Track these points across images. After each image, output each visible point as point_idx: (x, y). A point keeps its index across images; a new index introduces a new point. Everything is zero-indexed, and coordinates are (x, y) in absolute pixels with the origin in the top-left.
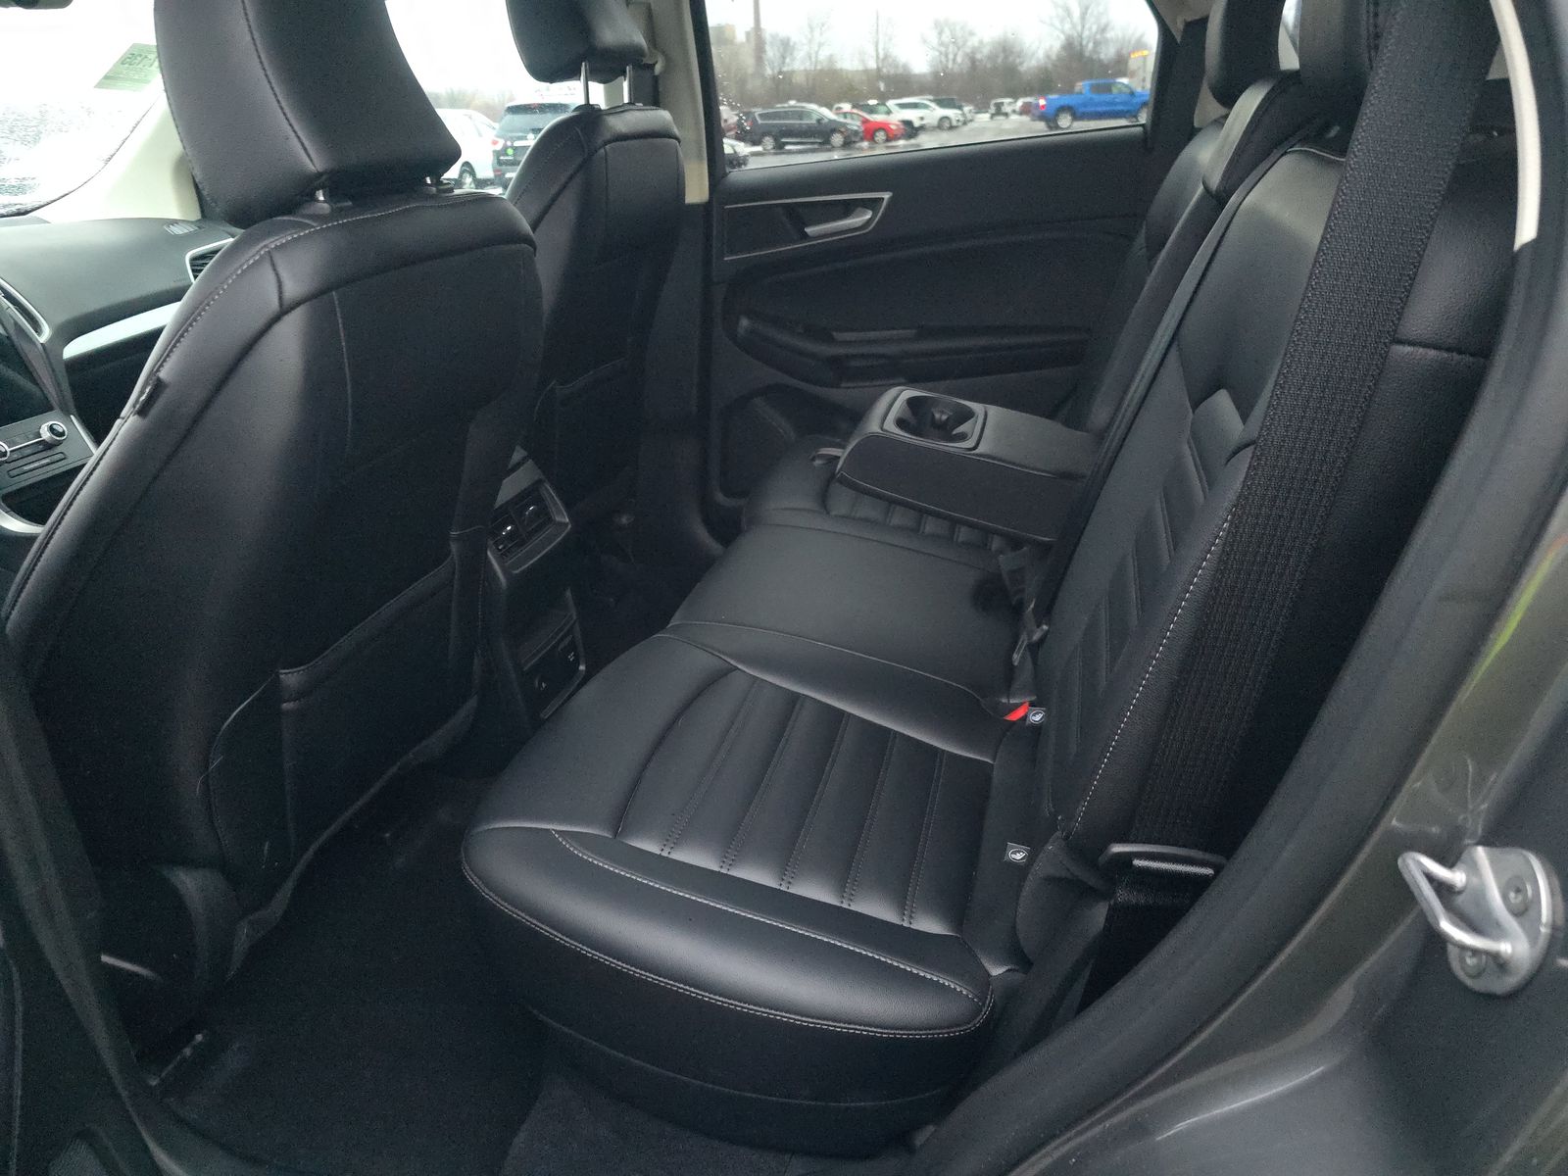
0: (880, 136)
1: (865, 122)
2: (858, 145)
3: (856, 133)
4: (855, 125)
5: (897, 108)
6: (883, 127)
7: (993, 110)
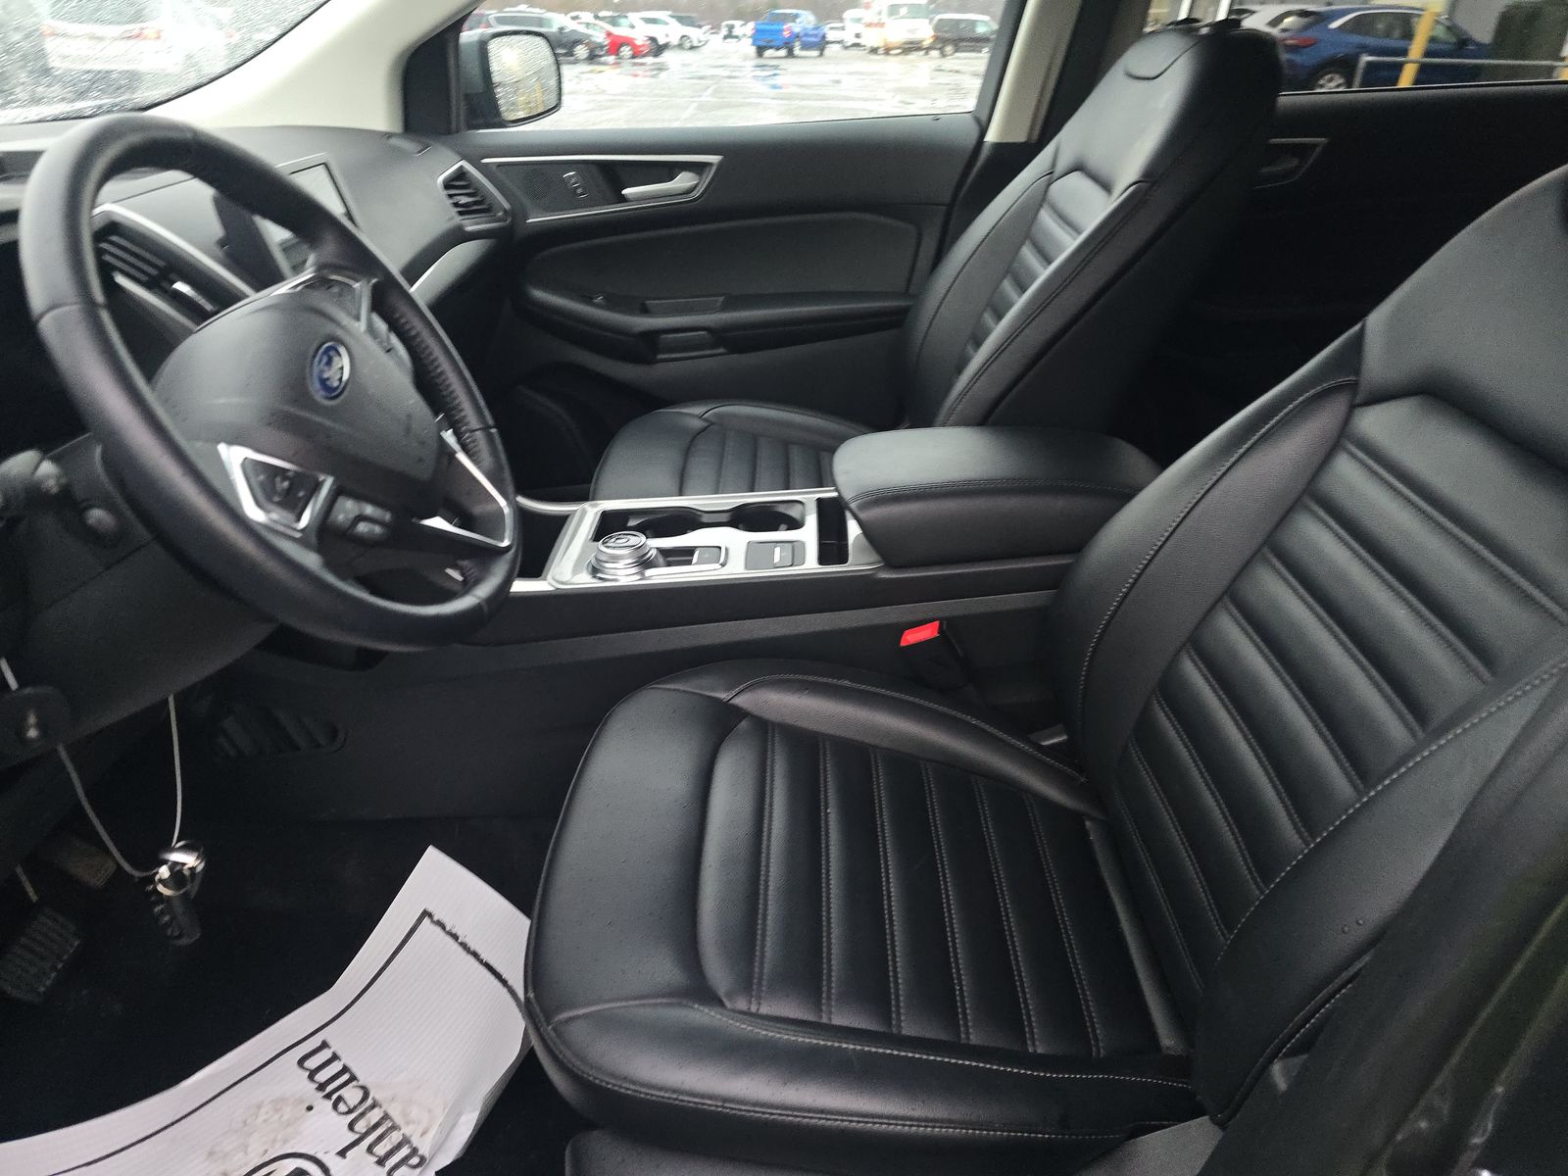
0: (626, 51)
1: (609, 34)
2: (603, 59)
3: (602, 47)
4: (599, 37)
5: (642, 23)
6: (628, 42)
7: (724, 31)
